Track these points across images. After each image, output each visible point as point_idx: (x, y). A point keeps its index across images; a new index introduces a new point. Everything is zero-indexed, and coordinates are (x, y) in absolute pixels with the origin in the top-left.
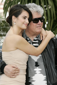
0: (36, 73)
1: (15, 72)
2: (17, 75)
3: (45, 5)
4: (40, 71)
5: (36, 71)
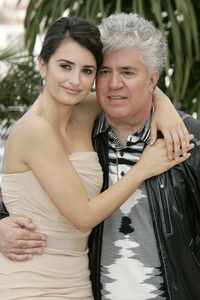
0: (120, 257)
1: (24, 245)
2: (36, 253)
3: (163, 10)
4: (132, 249)
5: (121, 248)
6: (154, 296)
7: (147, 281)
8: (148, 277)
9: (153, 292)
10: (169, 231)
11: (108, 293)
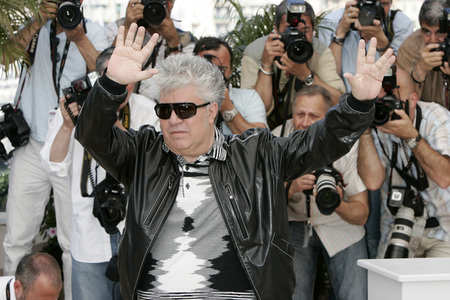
0: (177, 252)
4: (189, 243)
5: (180, 244)
6: (203, 286)
7: (197, 272)
8: (200, 268)
9: (202, 283)
10: (245, 236)
11: (160, 284)
